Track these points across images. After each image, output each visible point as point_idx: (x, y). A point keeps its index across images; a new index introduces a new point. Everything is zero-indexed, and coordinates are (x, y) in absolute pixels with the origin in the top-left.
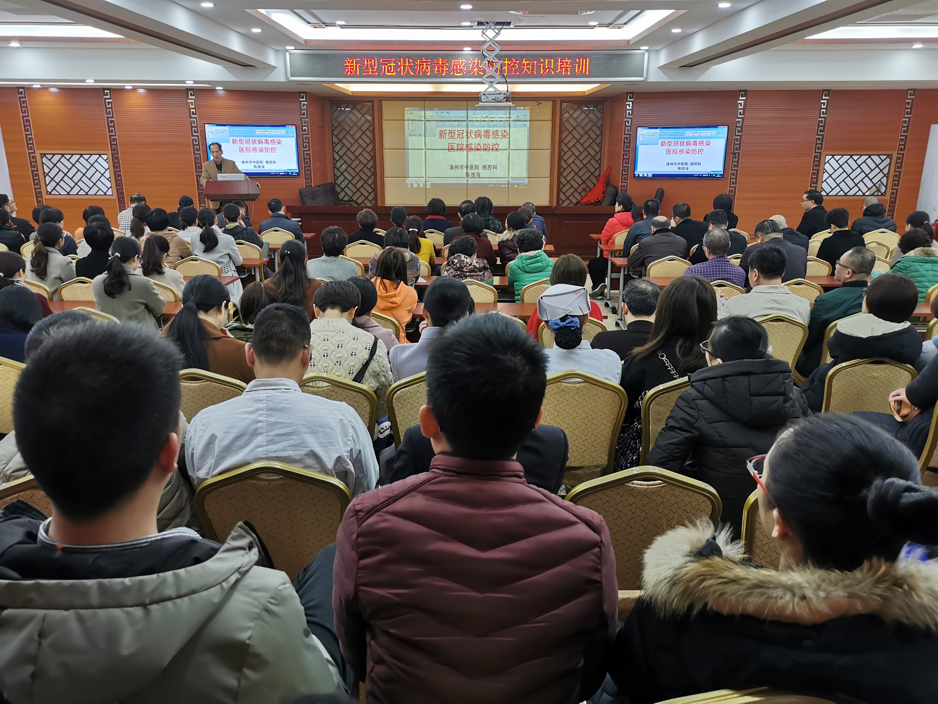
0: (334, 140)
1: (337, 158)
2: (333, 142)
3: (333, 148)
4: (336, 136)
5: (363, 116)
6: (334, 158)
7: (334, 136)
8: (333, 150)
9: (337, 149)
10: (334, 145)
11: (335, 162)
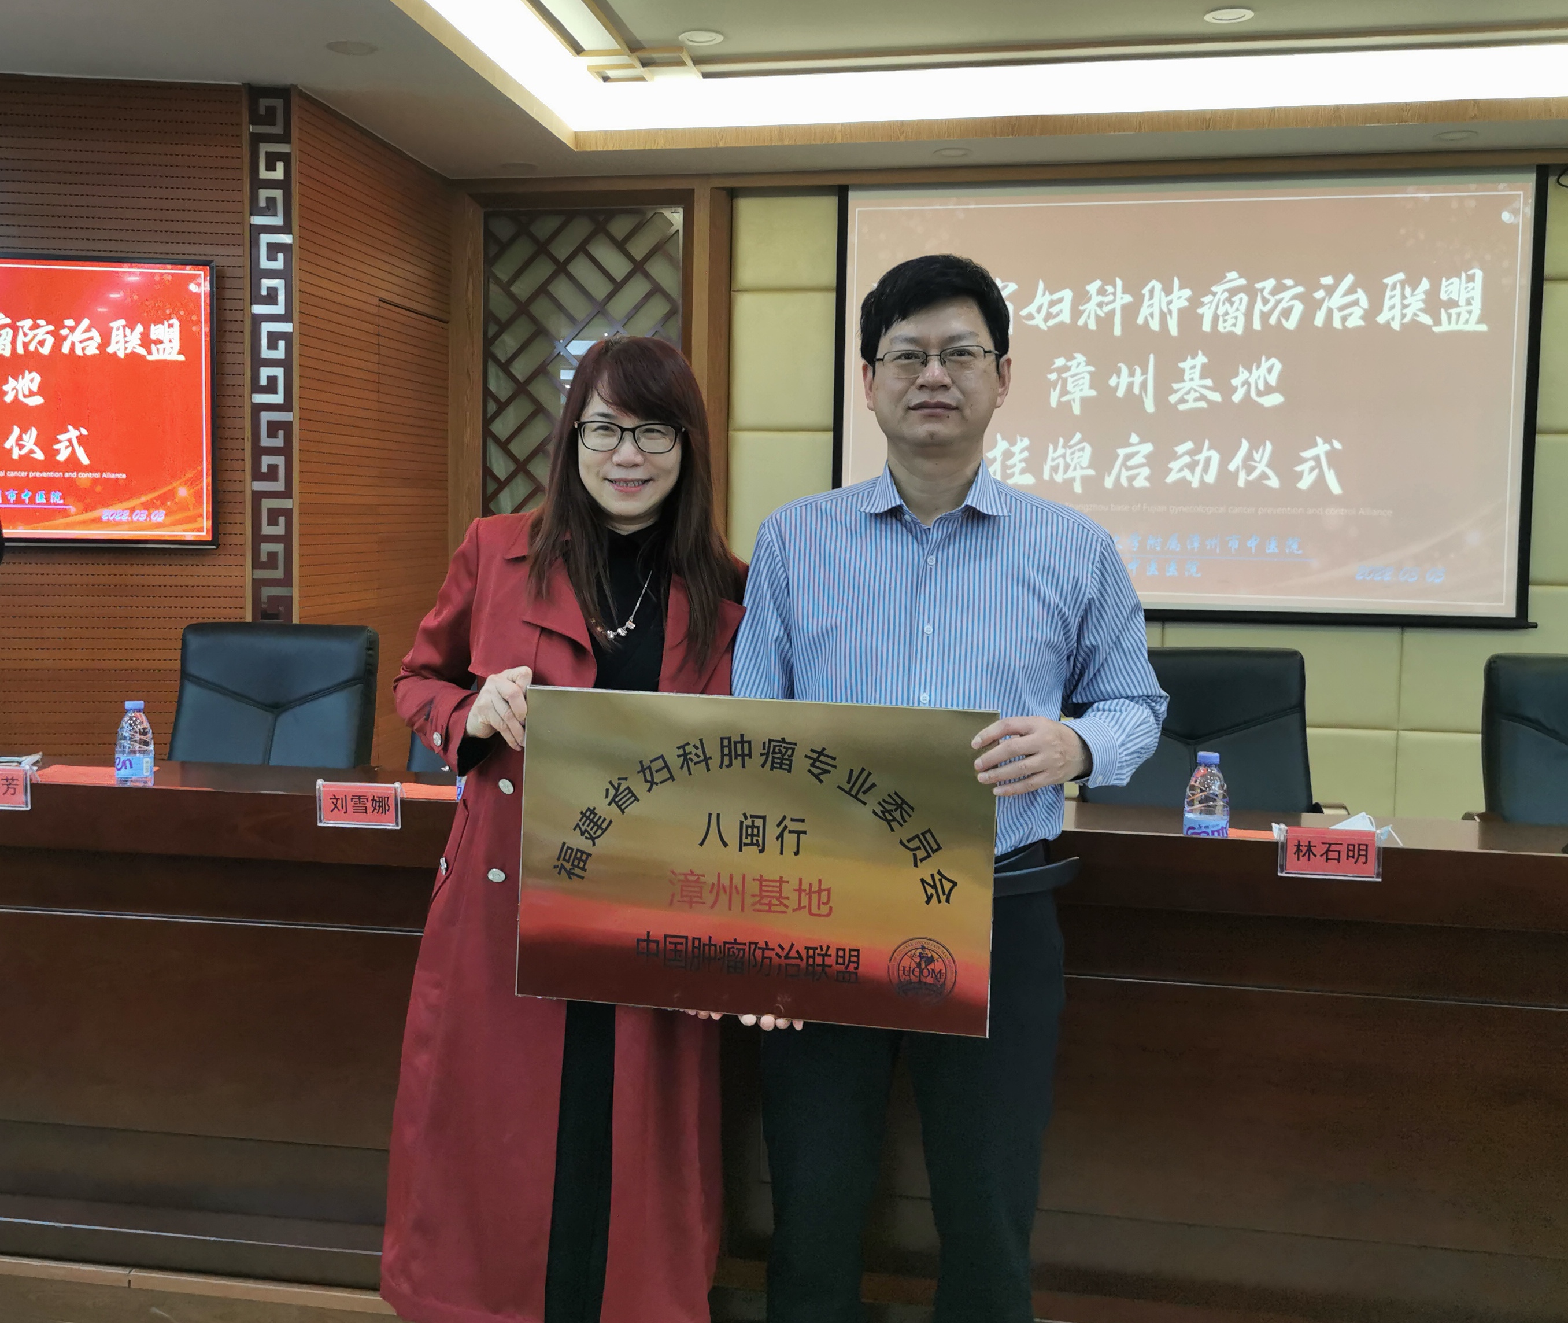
0: (492, 386)
1: (501, 467)
2: (487, 393)
3: (487, 421)
4: (505, 367)
5: (638, 268)
6: (487, 472)
7: (493, 370)
8: (488, 434)
9: (502, 427)
10: (492, 407)
11: (492, 487)
